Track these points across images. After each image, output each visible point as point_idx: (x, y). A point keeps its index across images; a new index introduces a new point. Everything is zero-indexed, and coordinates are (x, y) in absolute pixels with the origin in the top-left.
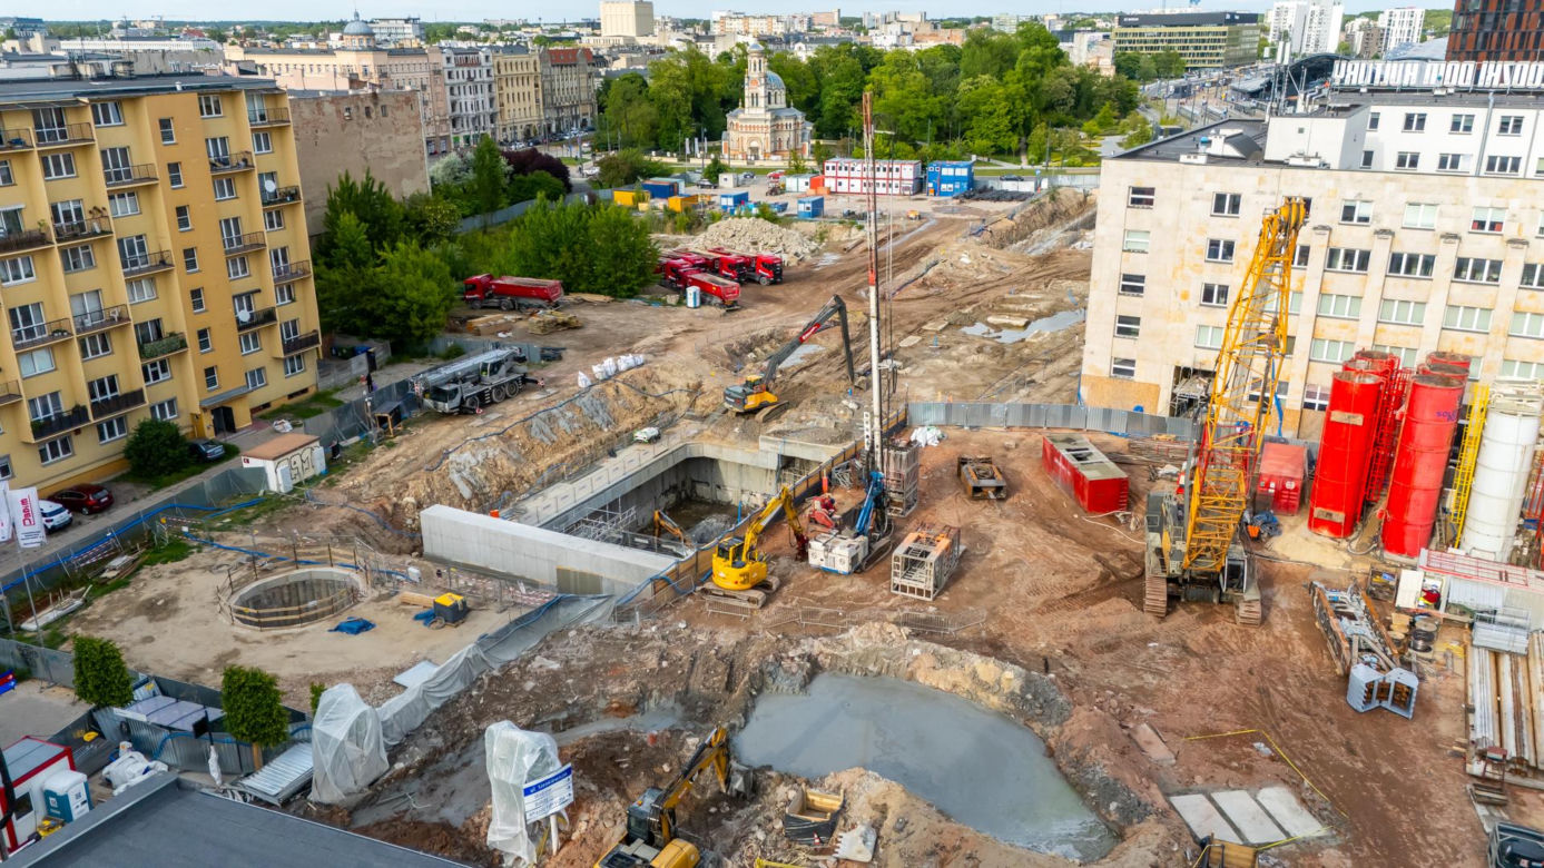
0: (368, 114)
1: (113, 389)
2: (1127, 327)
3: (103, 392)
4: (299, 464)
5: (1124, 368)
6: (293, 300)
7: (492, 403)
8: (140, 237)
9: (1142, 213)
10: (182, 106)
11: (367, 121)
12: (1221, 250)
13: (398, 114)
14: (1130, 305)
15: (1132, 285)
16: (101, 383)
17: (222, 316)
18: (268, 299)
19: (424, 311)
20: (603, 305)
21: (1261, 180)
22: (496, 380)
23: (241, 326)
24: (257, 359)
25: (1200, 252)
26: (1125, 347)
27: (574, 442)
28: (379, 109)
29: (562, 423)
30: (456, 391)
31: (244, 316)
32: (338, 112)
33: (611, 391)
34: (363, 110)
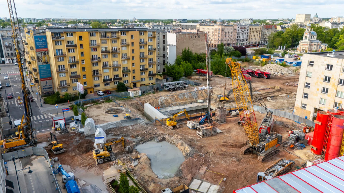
0: (195, 37)
1: (118, 77)
2: (306, 96)
3: (116, 77)
4: (136, 93)
5: (304, 107)
6: (153, 67)
7: (176, 90)
8: (126, 54)
9: (311, 67)
10: (136, 34)
11: (195, 38)
12: (327, 79)
13: (202, 37)
14: (307, 91)
15: (308, 85)
16: (116, 75)
17: (137, 68)
18: (147, 67)
19: (179, 73)
20: (221, 77)
21: (338, 62)
22: (178, 86)
23: (141, 70)
24: (143, 76)
25: (322, 79)
26: (305, 101)
27: (186, 100)
28: (198, 36)
29: (186, 96)
30: (169, 86)
31: (141, 69)
32: (189, 36)
33: (200, 92)
34: (194, 36)
